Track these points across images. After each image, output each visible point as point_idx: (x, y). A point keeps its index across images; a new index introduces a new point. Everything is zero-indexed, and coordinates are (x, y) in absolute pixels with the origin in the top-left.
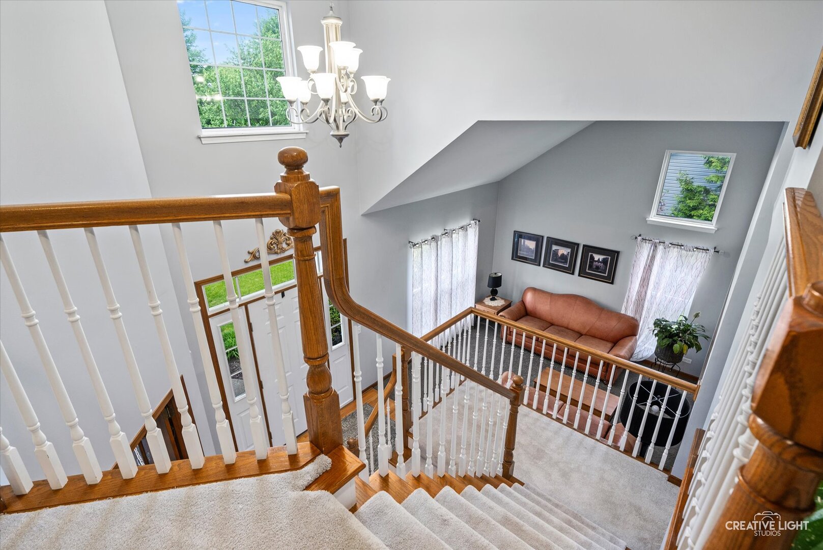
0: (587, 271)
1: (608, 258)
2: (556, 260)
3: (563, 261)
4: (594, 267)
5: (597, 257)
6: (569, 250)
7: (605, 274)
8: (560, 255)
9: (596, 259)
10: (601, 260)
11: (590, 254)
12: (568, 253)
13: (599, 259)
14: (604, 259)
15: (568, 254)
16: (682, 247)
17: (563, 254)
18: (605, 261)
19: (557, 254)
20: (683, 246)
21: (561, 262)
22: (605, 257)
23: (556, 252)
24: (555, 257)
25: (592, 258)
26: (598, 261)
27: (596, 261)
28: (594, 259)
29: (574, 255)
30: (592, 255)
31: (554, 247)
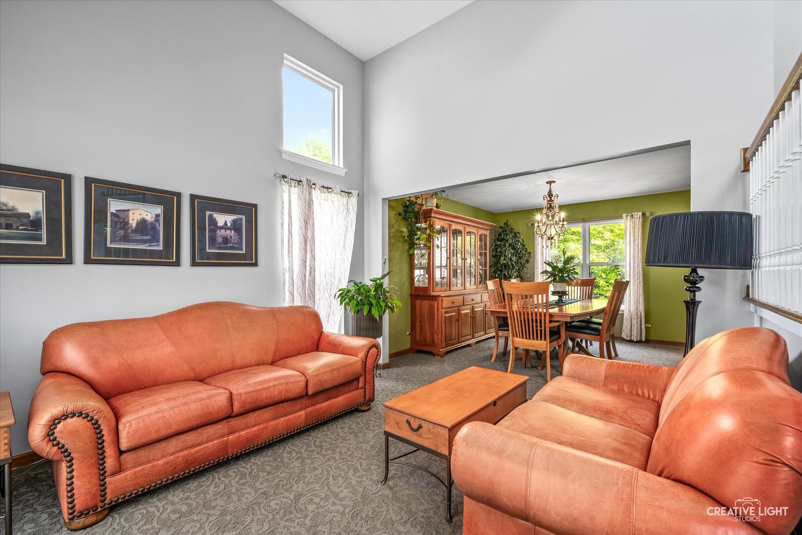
0: (208, 250)
1: (241, 219)
2: (126, 239)
3: (148, 237)
4: (220, 240)
5: (222, 219)
6: (159, 210)
7: (242, 250)
8: (133, 223)
9: (220, 223)
10: (229, 225)
11: (208, 213)
12: (157, 216)
13: (226, 224)
14: (234, 221)
15: (157, 220)
16: (330, 190)
17: (144, 221)
18: (236, 226)
19: (126, 223)
20: (330, 188)
21: (144, 242)
22: (235, 217)
23: (121, 219)
24: (122, 232)
25: (213, 222)
26: (225, 227)
27: (221, 228)
28: (217, 223)
29: (171, 219)
30: (211, 216)
31: (114, 206)
